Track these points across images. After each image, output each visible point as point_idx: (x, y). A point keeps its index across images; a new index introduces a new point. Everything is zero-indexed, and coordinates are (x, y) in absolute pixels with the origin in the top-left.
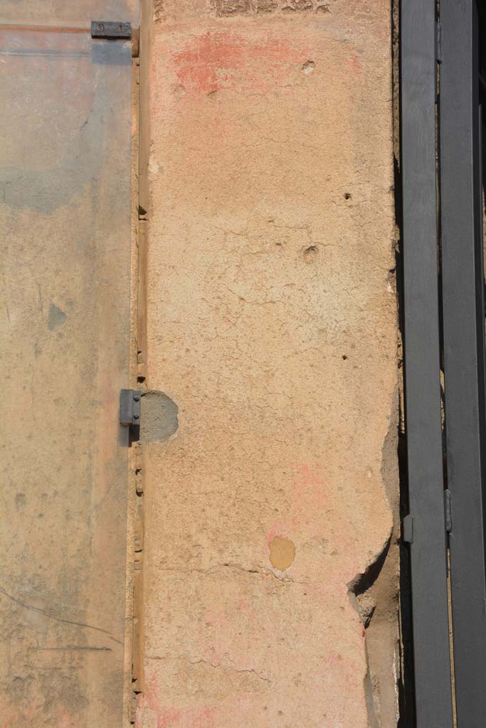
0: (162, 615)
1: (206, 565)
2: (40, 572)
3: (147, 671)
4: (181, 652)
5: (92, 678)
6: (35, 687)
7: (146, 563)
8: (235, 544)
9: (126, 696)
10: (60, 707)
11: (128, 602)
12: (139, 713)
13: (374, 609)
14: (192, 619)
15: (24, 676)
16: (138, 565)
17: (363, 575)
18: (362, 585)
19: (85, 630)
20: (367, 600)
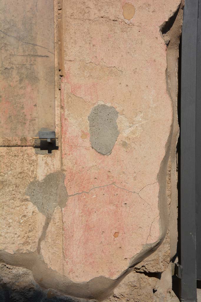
0: (72, 41)
1: (92, 17)
2: (13, 18)
3: (66, 66)
4: (81, 58)
5: (40, 69)
6: (14, 73)
7: (64, 15)
8: (106, 7)
9: (57, 78)
10: (27, 82)
11: (56, 35)
12: (63, 85)
13: (169, 41)
14: (86, 43)
15: (9, 67)
16: (60, 16)
17: (166, 22)
18: (166, 28)
19: (36, 47)
20: (167, 37)
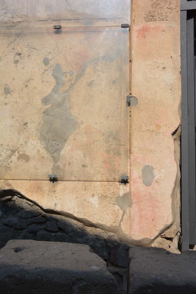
0: (135, 139)
1: (143, 130)
2: (112, 131)
3: (133, 149)
4: (139, 146)
5: (122, 150)
6: (112, 152)
7: (132, 129)
8: (149, 126)
9: (128, 154)
10: (116, 155)
11: (129, 136)
12: (131, 157)
13: (176, 138)
14: (141, 140)
15: (109, 149)
16: (130, 130)
17: (174, 132)
18: (174, 134)
19: (121, 142)
20: (174, 137)
